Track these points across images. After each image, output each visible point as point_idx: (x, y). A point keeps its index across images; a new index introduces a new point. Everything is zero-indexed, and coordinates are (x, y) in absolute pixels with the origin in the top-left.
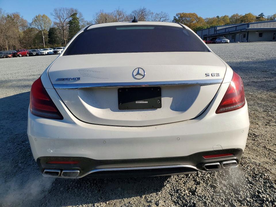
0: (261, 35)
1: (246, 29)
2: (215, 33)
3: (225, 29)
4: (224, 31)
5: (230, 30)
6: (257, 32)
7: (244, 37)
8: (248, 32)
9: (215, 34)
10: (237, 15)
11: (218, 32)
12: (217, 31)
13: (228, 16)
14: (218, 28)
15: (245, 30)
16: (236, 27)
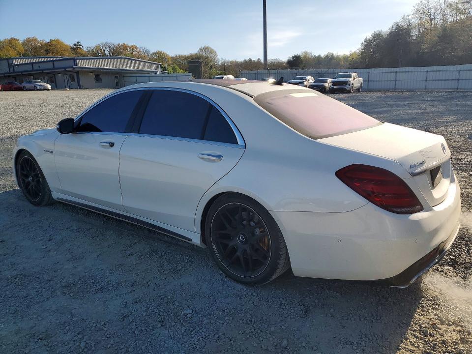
0: (98, 78)
1: (74, 68)
2: (12, 70)
3: (32, 64)
4: (29, 68)
5: (43, 66)
6: (91, 74)
7: (73, 80)
8: (78, 73)
9: (12, 73)
10: (34, 40)
11: (17, 69)
12: (15, 67)
13: (18, 40)
14: (16, 62)
15: (72, 69)
16: (53, 61)
